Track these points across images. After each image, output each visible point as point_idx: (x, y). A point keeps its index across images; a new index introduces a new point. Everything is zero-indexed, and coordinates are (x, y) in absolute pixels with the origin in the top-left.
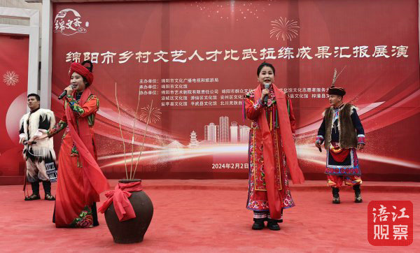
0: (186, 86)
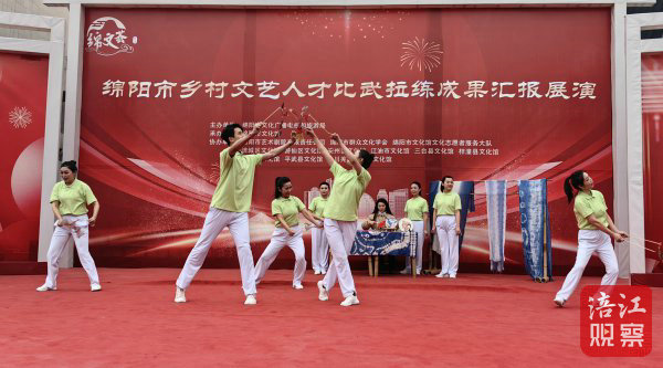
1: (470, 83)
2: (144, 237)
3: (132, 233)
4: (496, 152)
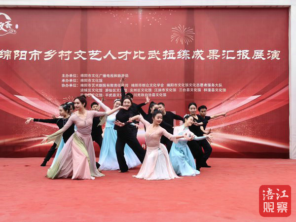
0: (101, 81)
1: (210, 51)
2: (25, 140)
3: (18, 138)
4: (225, 90)
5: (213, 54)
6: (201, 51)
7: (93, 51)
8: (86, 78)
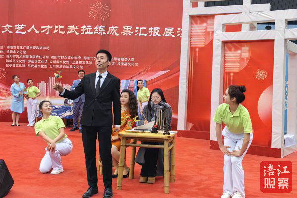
0: (24, 52)
1: (124, 27)
4: (136, 64)
5: (127, 30)
6: (116, 27)
7: (19, 25)
8: (11, 50)
